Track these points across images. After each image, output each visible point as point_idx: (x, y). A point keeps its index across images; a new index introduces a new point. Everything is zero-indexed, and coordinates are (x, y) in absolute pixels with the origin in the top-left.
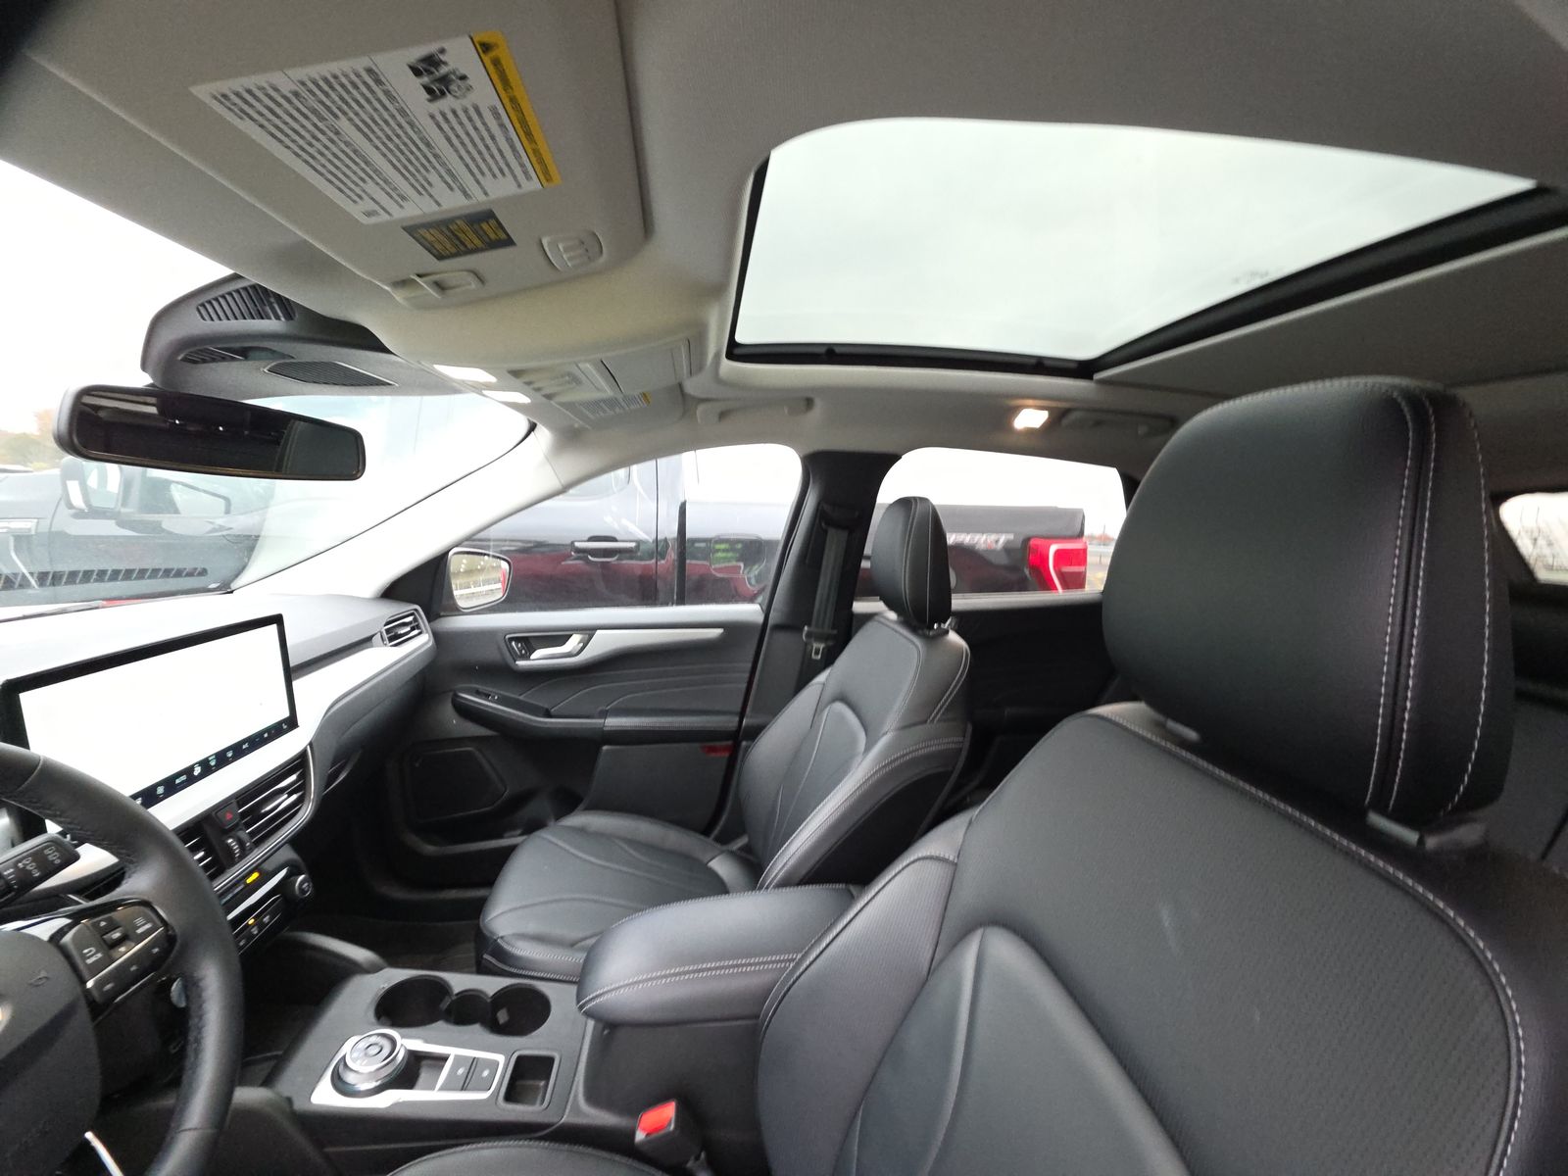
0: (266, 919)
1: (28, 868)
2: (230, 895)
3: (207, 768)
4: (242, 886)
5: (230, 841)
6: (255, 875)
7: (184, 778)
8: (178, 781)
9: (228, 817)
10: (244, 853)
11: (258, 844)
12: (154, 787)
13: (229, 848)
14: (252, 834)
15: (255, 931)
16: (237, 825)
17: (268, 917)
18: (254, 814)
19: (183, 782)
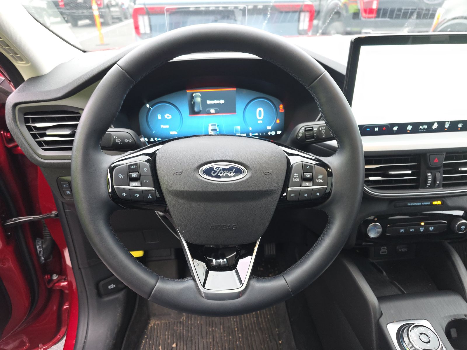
0: (431, 229)
1: (322, 131)
2: (420, 204)
3: (441, 127)
4: (428, 203)
5: (429, 174)
6: (439, 203)
7: (425, 127)
8: (421, 127)
9: (436, 161)
10: (433, 185)
11: (445, 186)
12: (407, 124)
13: (426, 178)
14: (445, 179)
15: (422, 230)
16: (439, 168)
17: (433, 228)
18: (454, 168)
19: (424, 129)
